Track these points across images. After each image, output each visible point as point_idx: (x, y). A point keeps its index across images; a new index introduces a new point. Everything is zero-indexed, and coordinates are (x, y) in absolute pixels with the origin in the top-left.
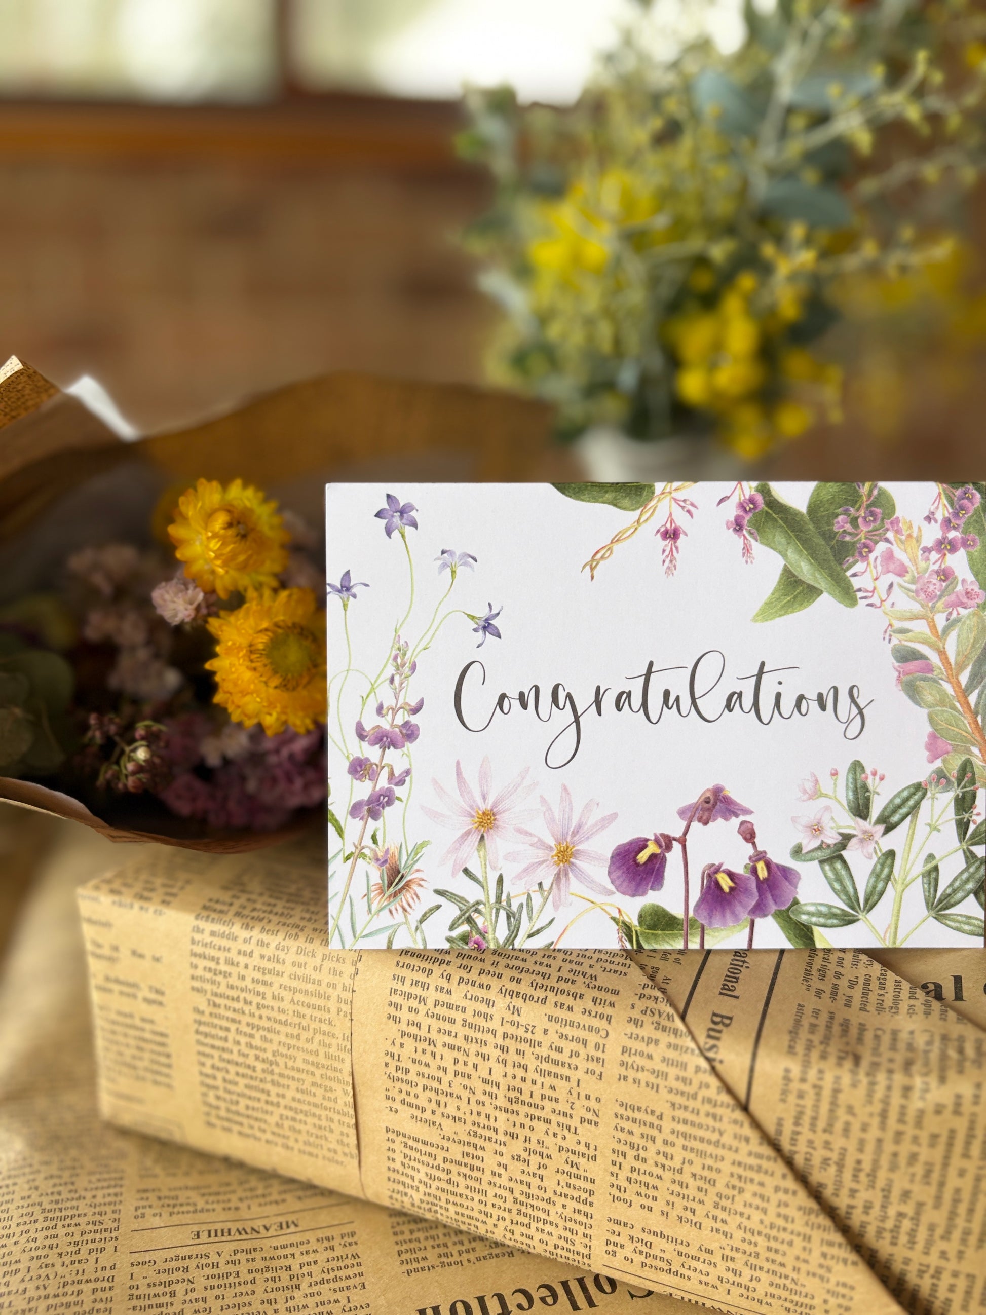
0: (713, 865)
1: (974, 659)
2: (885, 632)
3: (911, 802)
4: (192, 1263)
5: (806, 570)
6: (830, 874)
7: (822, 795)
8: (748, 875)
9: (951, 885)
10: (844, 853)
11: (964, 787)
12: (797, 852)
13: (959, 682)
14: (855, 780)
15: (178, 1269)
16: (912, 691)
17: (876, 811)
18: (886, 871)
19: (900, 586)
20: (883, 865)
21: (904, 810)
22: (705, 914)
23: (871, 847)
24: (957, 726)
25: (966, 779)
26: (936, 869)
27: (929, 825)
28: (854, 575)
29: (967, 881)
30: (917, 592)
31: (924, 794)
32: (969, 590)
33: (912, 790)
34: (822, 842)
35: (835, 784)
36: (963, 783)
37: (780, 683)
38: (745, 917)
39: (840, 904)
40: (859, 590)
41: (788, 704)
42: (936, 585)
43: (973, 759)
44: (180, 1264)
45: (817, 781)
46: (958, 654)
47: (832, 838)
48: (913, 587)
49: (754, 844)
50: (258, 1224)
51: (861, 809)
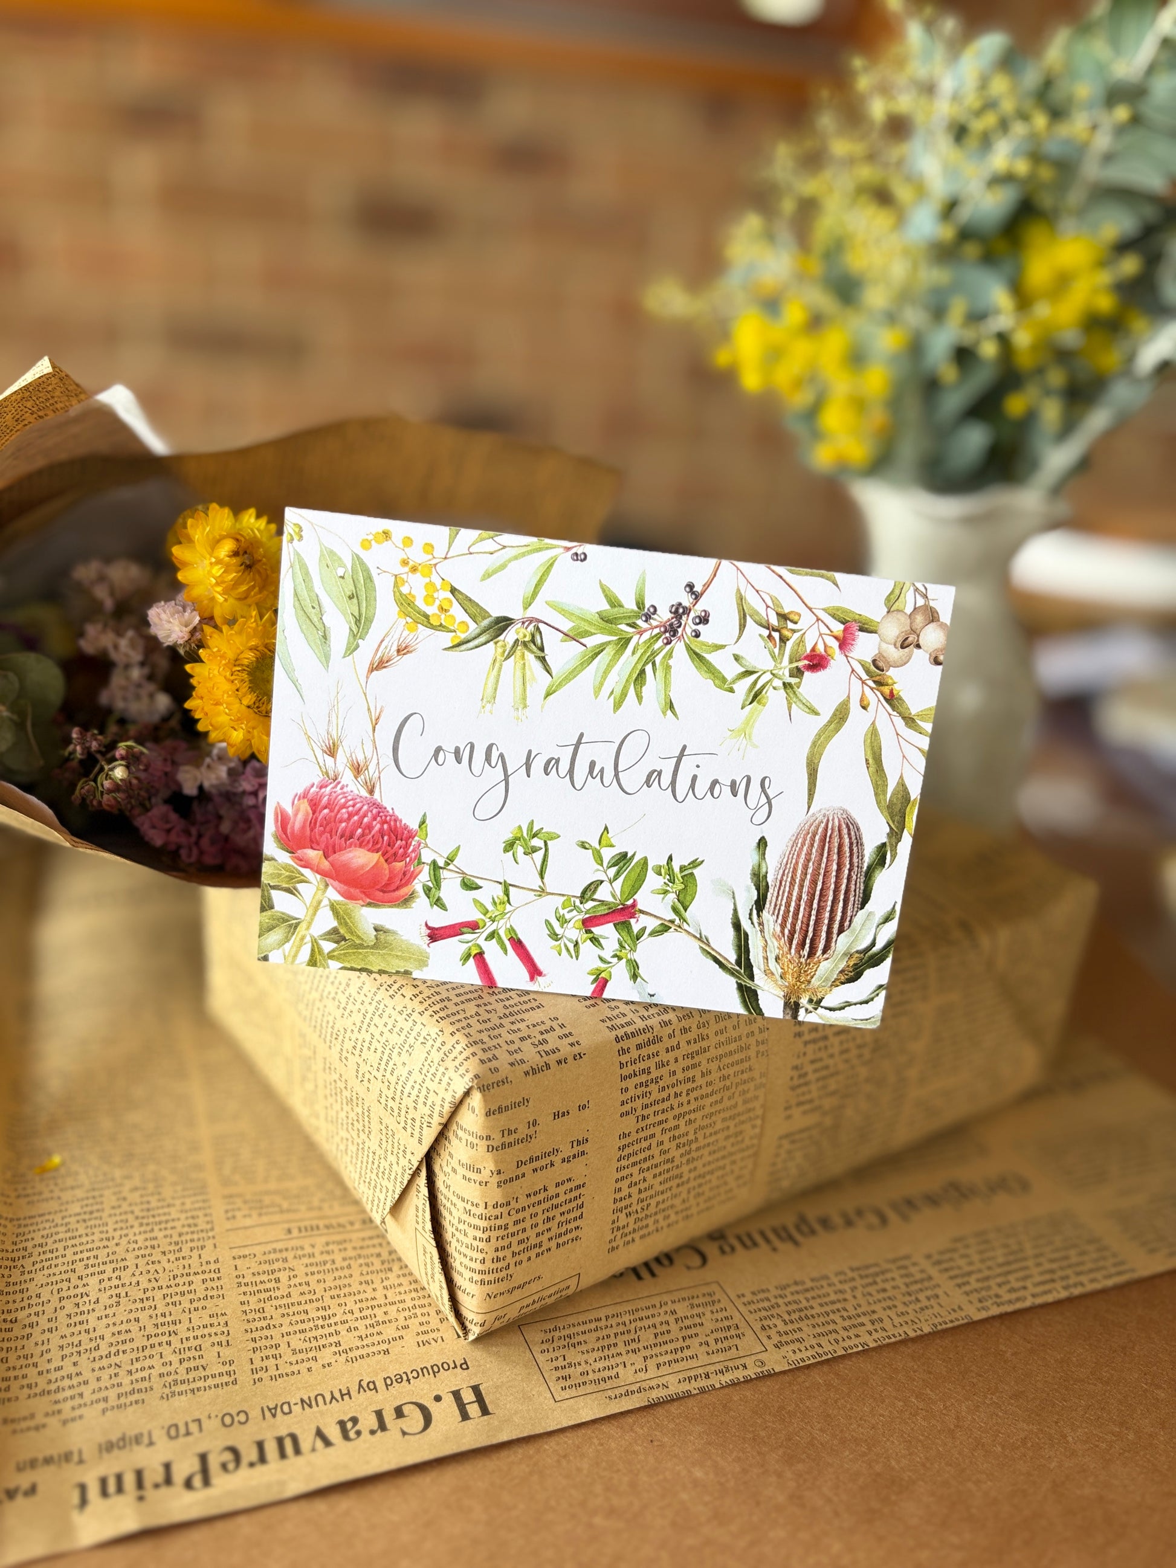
4: (290, 1255)
15: (277, 1260)
44: (278, 1255)
50: (342, 1220)
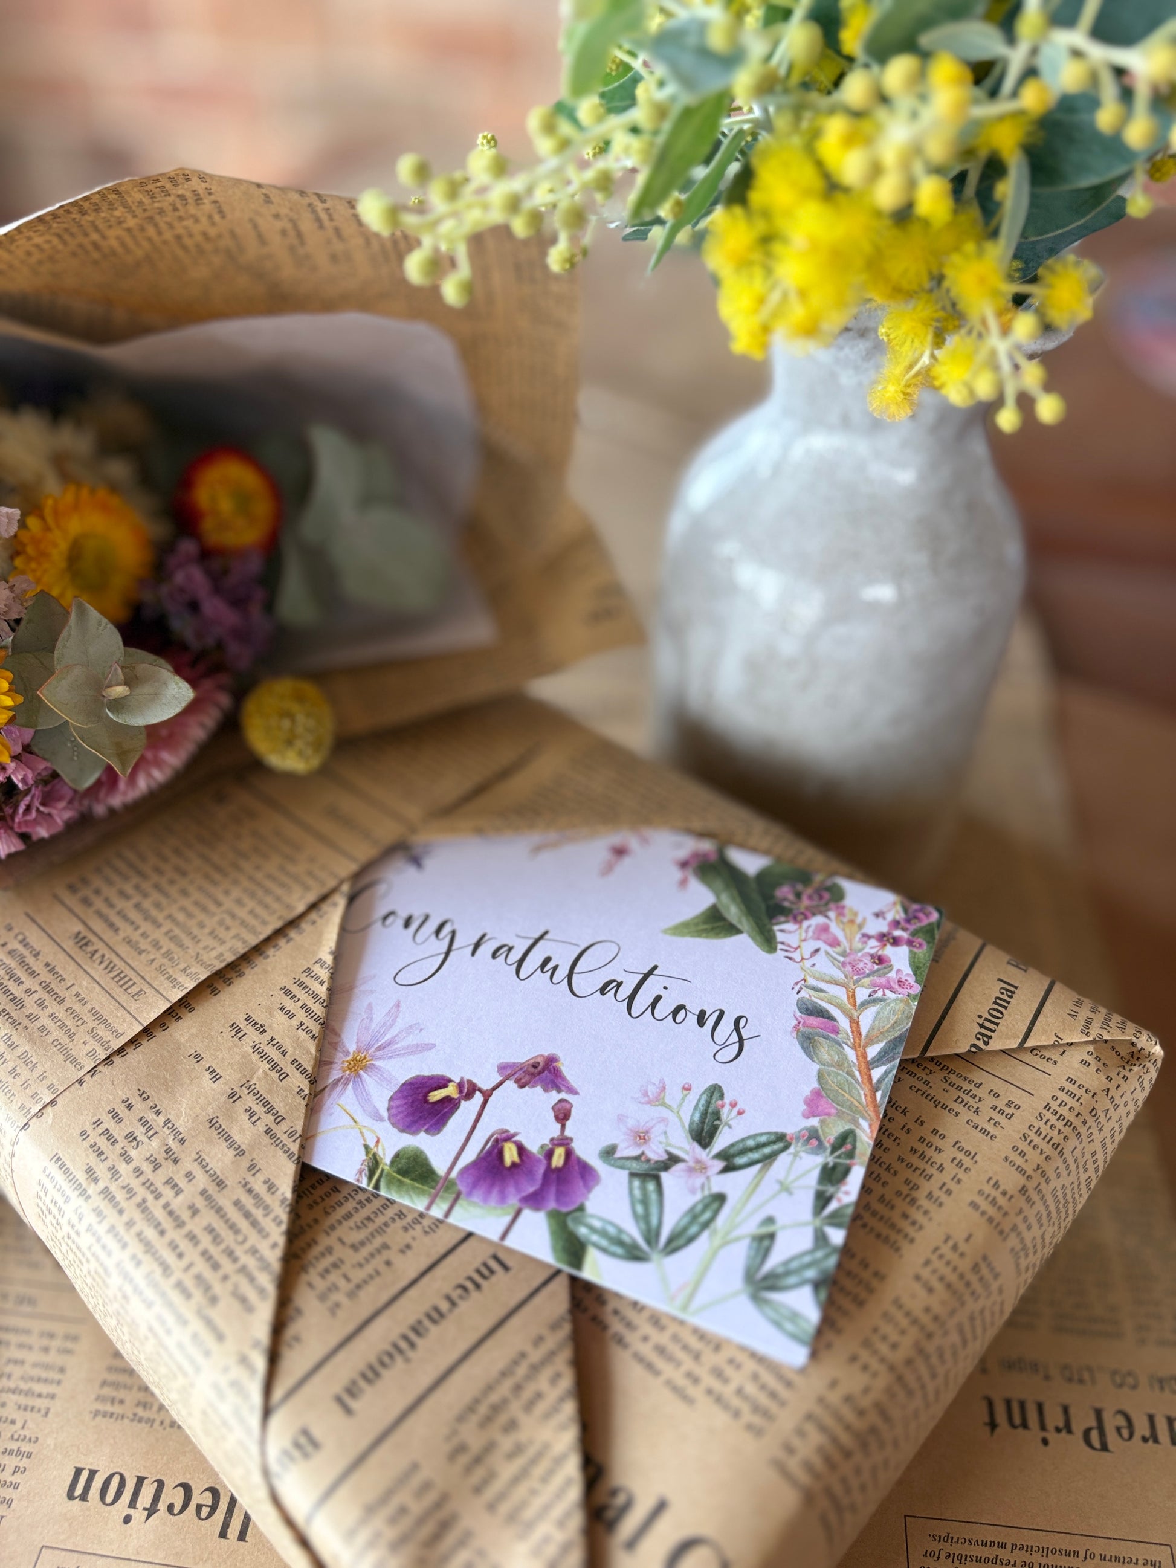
0: (507, 1131)
1: (889, 1038)
2: (797, 984)
3: (767, 1150)
5: (733, 912)
6: (637, 1193)
7: (663, 1104)
8: (541, 1157)
9: (786, 1263)
10: (664, 1175)
11: (839, 1157)
12: (609, 1153)
13: (865, 1053)
14: (708, 1103)
16: (808, 1043)
17: (721, 1142)
18: (707, 1215)
19: (827, 953)
20: (706, 1207)
21: (755, 1156)
22: (470, 1181)
23: (699, 1180)
24: (850, 1094)
25: (843, 1150)
26: (771, 1236)
27: (781, 1183)
28: (782, 931)
29: (808, 1266)
30: (844, 964)
31: (787, 1147)
32: (903, 980)
33: (773, 1137)
34: (643, 1153)
35: (683, 1099)
36: (838, 1153)
37: (665, 988)
38: (514, 1202)
39: (634, 1232)
40: (782, 943)
41: (664, 1008)
42: (869, 966)
43: (858, 1132)
45: (664, 1088)
46: (872, 1028)
47: (655, 1152)
48: (841, 959)
49: (563, 1127)
51: (703, 1134)
